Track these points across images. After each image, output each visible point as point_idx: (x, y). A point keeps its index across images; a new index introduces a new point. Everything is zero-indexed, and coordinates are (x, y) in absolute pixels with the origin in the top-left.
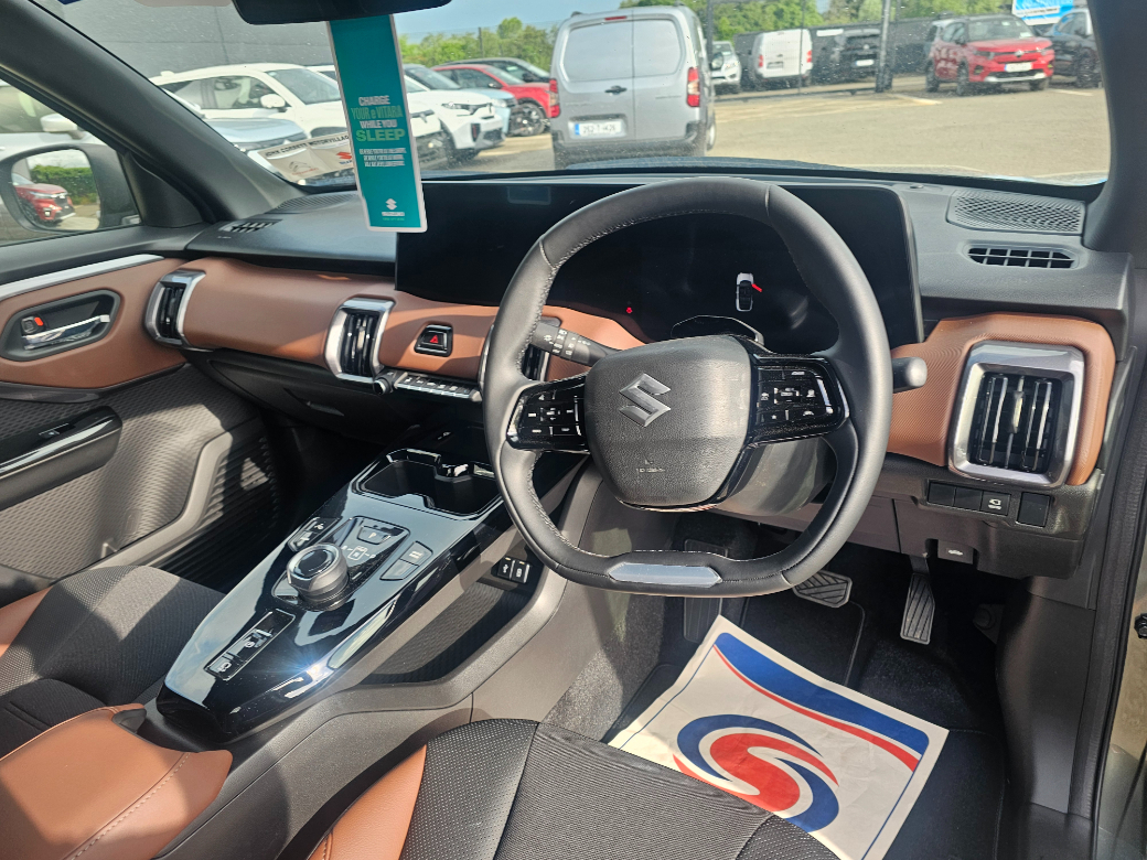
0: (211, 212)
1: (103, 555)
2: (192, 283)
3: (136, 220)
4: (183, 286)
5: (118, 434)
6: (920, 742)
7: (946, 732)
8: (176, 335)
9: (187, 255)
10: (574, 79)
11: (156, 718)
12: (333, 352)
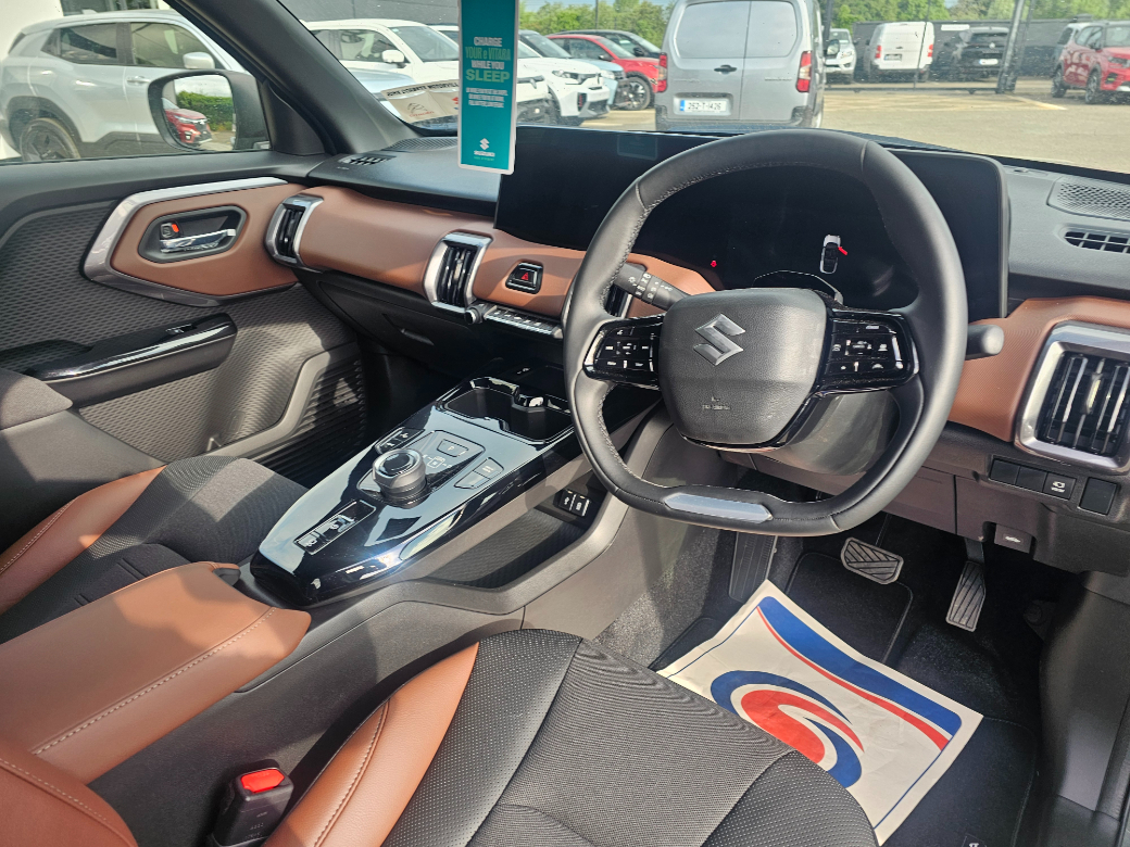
0: (334, 144)
1: (209, 448)
2: (311, 207)
3: (266, 146)
4: (303, 210)
5: (233, 339)
6: (952, 723)
7: (982, 716)
8: (292, 254)
9: (308, 182)
10: (685, 55)
11: (248, 578)
12: (431, 281)
